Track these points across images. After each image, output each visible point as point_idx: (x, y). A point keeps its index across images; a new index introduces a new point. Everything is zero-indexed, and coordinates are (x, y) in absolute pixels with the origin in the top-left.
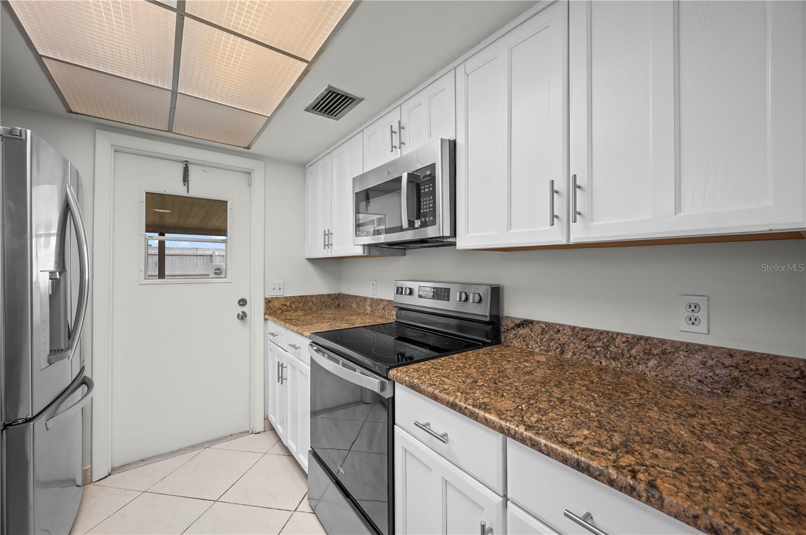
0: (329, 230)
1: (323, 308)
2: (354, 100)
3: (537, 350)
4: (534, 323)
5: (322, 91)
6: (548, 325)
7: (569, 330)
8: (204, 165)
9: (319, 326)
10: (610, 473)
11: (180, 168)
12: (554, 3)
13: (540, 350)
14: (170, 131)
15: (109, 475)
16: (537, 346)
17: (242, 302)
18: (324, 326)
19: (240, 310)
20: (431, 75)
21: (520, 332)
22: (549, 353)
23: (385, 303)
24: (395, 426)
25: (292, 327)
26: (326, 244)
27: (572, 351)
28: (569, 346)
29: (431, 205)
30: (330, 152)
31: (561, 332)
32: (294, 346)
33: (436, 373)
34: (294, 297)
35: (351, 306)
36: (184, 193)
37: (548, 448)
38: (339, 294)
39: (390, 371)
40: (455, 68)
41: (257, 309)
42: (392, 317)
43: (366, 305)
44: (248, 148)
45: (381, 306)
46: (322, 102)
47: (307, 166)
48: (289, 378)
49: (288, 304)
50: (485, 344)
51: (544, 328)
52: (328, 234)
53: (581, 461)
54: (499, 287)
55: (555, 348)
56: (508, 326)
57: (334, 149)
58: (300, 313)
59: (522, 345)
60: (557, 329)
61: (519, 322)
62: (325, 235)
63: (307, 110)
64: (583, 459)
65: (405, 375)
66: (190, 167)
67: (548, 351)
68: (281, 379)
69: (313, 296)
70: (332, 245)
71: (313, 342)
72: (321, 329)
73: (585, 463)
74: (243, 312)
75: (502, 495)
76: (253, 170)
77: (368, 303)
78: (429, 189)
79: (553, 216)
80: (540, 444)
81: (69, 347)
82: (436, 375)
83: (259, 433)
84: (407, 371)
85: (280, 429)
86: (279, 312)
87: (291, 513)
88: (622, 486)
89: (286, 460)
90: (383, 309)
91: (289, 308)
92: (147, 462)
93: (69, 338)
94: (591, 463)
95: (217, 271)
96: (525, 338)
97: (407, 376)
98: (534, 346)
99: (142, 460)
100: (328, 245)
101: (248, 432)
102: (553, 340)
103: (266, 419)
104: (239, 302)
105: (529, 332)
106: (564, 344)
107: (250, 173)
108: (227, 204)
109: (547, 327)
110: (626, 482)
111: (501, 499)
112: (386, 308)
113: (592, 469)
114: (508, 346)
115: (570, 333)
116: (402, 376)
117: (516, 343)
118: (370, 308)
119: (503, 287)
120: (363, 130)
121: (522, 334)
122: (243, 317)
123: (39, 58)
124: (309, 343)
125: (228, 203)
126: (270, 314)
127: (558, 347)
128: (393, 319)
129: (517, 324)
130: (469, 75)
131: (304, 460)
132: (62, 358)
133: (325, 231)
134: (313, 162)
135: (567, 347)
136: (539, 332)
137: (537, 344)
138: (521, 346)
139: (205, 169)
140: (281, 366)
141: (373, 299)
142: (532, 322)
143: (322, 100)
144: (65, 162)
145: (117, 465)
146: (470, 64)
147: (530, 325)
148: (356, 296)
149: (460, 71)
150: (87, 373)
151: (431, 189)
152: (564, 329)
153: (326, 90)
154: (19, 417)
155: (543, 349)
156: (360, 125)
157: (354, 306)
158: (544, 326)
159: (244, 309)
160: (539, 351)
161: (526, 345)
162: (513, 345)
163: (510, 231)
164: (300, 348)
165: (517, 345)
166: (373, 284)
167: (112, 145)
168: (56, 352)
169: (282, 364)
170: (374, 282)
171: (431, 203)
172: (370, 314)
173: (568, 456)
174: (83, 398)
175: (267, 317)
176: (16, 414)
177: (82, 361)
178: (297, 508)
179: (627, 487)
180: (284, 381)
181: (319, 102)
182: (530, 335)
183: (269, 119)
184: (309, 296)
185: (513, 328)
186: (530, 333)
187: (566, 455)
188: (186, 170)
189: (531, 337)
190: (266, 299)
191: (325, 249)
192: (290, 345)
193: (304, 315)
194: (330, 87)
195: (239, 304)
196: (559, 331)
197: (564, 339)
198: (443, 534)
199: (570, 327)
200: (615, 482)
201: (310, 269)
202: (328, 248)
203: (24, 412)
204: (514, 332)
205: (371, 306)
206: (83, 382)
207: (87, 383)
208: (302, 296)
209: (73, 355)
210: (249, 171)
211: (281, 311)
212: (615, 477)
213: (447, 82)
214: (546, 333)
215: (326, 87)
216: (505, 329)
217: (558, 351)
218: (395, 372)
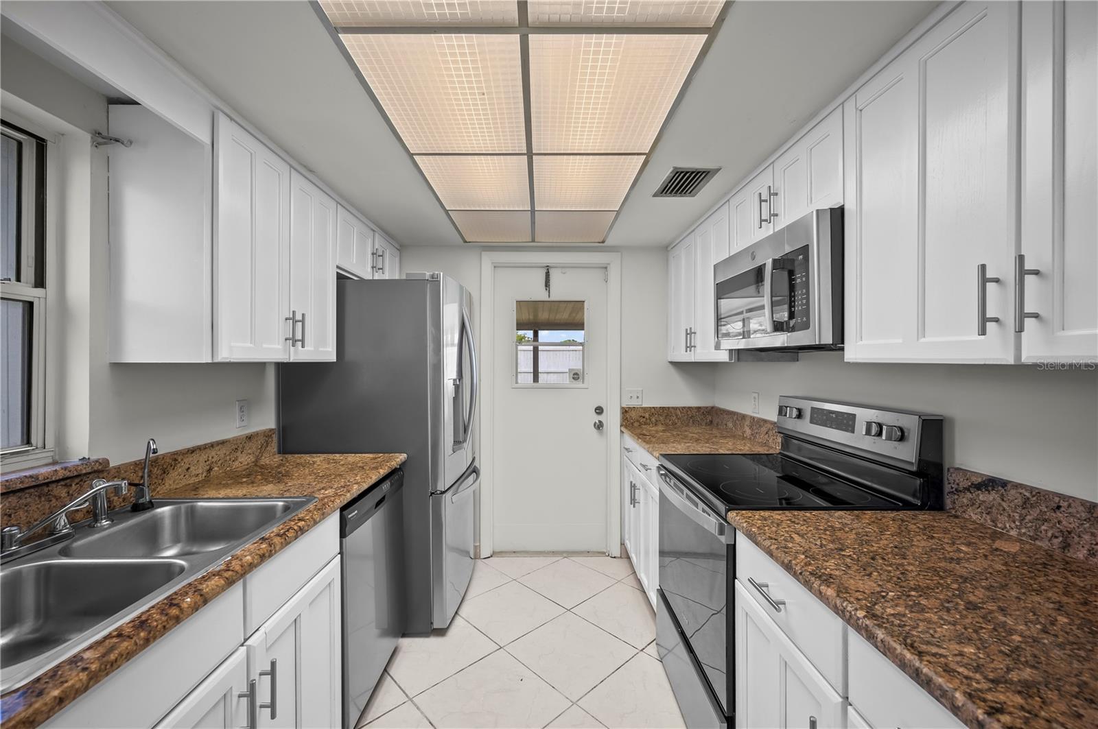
0: (691, 328)
1: (690, 424)
2: (709, 172)
3: (1013, 533)
4: (1009, 486)
5: (667, 175)
6: (1038, 493)
7: (1081, 508)
8: (564, 267)
9: (674, 447)
10: (956, 697)
11: (542, 273)
12: (961, 3)
13: (1020, 534)
14: (533, 241)
15: (491, 556)
16: (1013, 525)
17: (599, 410)
18: (679, 447)
19: (597, 418)
20: (812, 116)
21: (981, 497)
22: (1038, 543)
23: (769, 426)
24: (736, 580)
25: (644, 444)
26: (688, 345)
27: (1087, 547)
28: (1079, 536)
29: (804, 301)
30: (693, 231)
31: (1062, 509)
32: (644, 466)
33: (789, 527)
34: (654, 408)
35: (726, 425)
36: (546, 298)
37: (885, 646)
38: (713, 408)
39: (729, 513)
40: (843, 103)
41: (613, 419)
42: (775, 446)
43: (745, 426)
44: (603, 242)
45: (764, 429)
46: (670, 185)
47: (669, 249)
48: (642, 501)
49: (647, 415)
50: (908, 506)
51: (1028, 499)
52: (690, 333)
53: (922, 672)
54: (942, 420)
55: (1050, 534)
56: (958, 484)
57: (697, 227)
58: (660, 428)
59: (985, 520)
60: (1058, 503)
61: (980, 480)
62: (687, 334)
63: (654, 196)
64: (925, 670)
65: (744, 521)
66: (551, 271)
67: (1037, 539)
68: (633, 501)
69: (677, 408)
70: (695, 347)
71: (662, 465)
72: (675, 451)
73: (926, 675)
74: (600, 422)
75: (841, 694)
76: (609, 264)
77: (747, 423)
78: (802, 280)
79: (984, 320)
80: (877, 638)
81: (465, 441)
82: (787, 529)
83: (615, 557)
84: (751, 517)
85: (633, 556)
86: (636, 424)
87: (638, 651)
88: (968, 718)
89: (638, 593)
90: (767, 433)
91: (648, 421)
92: (518, 555)
93: (465, 433)
94: (934, 677)
95: (575, 376)
96: (990, 508)
97: (746, 521)
98: (1008, 526)
99: (514, 552)
100: (689, 347)
101: (605, 553)
102: (1046, 520)
103: (622, 544)
104: (596, 409)
105: (999, 500)
106: (1070, 533)
107: (606, 268)
108: (583, 305)
109: (1033, 496)
110: (973, 715)
111: (840, 700)
112: (770, 433)
113: (933, 686)
114: (956, 517)
115: (1083, 515)
116: (741, 521)
117: (973, 515)
118: (750, 431)
119: (952, 421)
120: (728, 200)
121: (984, 502)
122: (599, 426)
123: (447, 212)
124: (657, 465)
125: (585, 303)
126: (626, 427)
127: (1057, 534)
128: (777, 449)
129: (977, 483)
130: (863, 112)
131: (654, 597)
132: (460, 449)
133: (687, 330)
134: (677, 242)
135: (1076, 539)
136: (1019, 501)
137: (1014, 522)
138: (982, 521)
139: (564, 270)
140: (633, 487)
141: (754, 418)
142: (1005, 484)
143: (670, 182)
144: (461, 288)
145: (497, 550)
146: (863, 97)
147: (1000, 488)
148: (732, 412)
149: (850, 107)
150: (476, 464)
151: (804, 279)
152: (1069, 506)
153: (671, 173)
154: (438, 489)
155: (1025, 533)
156: (726, 194)
157: (730, 425)
158: (1027, 494)
159: (601, 418)
160: (1018, 535)
161: (993, 521)
162: (967, 516)
163: (923, 340)
164: (650, 469)
165: (974, 517)
166: (755, 398)
167: (493, 263)
168: (458, 443)
169: (634, 485)
170: (756, 395)
171: (804, 298)
172: (750, 439)
173: (906, 661)
174: (474, 483)
175: (623, 429)
176: (436, 487)
177: (474, 453)
178: (644, 649)
179: (974, 721)
180: (636, 504)
181: (667, 185)
182: (1000, 504)
183: (618, 213)
184: (672, 408)
185: (968, 489)
186: (1001, 502)
187: (904, 660)
188: (548, 275)
189: (1001, 508)
190: (622, 408)
191: (686, 351)
192: (641, 464)
193: (664, 431)
194: (675, 168)
195: (597, 413)
196: (1059, 507)
197: (1069, 523)
198: (780, 727)
199: (1083, 503)
200: (960, 711)
201: (675, 376)
202: (690, 351)
203: (441, 487)
204: (969, 495)
205: (751, 427)
206: (473, 470)
207: (475, 471)
208: (663, 408)
209: (467, 446)
210: (605, 266)
211: (638, 424)
212: (960, 705)
213: (832, 125)
214: (1032, 506)
215: (672, 169)
216: (952, 488)
217: (1055, 541)
218: (735, 514)
